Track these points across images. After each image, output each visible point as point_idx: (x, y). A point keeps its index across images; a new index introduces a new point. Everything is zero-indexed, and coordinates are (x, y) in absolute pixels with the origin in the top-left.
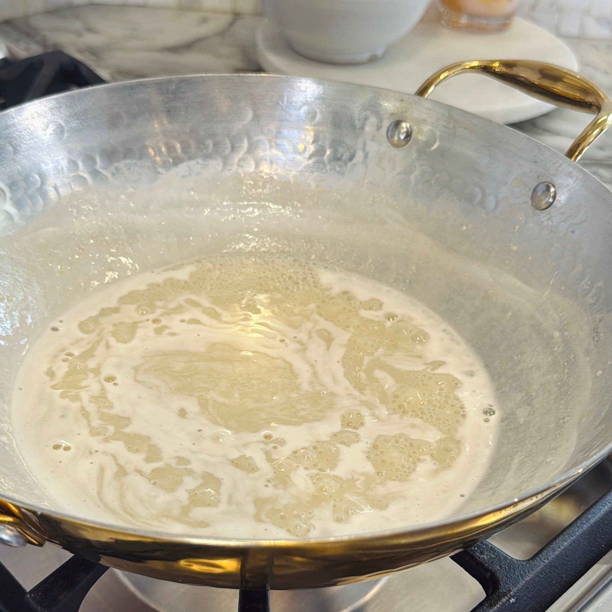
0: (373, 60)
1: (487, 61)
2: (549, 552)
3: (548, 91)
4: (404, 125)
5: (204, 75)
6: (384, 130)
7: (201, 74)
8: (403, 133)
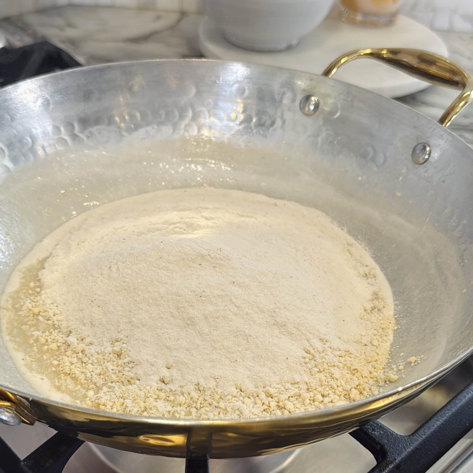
0: (289, 48)
1: (378, 49)
2: (426, 429)
3: (425, 72)
4: (313, 98)
6: (297, 102)
8: (312, 105)
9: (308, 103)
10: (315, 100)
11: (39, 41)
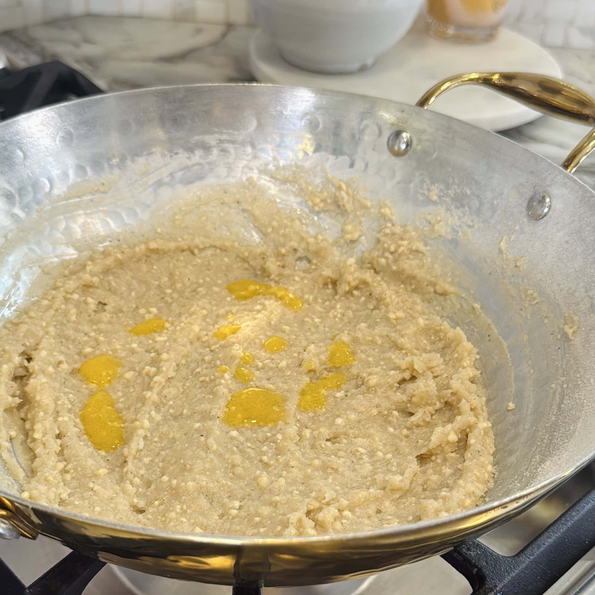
0: (363, 69)
1: (489, 73)
2: (534, 548)
3: (546, 103)
4: (404, 135)
5: (210, 85)
6: (384, 139)
7: (208, 83)
8: (403, 143)
9: (398, 141)
10: (407, 136)
11: (48, 60)
